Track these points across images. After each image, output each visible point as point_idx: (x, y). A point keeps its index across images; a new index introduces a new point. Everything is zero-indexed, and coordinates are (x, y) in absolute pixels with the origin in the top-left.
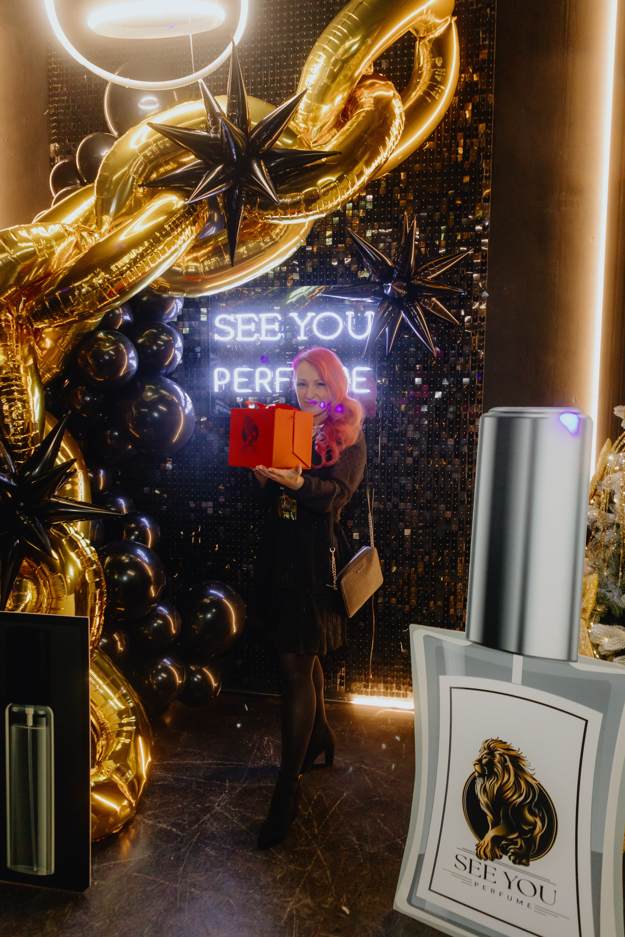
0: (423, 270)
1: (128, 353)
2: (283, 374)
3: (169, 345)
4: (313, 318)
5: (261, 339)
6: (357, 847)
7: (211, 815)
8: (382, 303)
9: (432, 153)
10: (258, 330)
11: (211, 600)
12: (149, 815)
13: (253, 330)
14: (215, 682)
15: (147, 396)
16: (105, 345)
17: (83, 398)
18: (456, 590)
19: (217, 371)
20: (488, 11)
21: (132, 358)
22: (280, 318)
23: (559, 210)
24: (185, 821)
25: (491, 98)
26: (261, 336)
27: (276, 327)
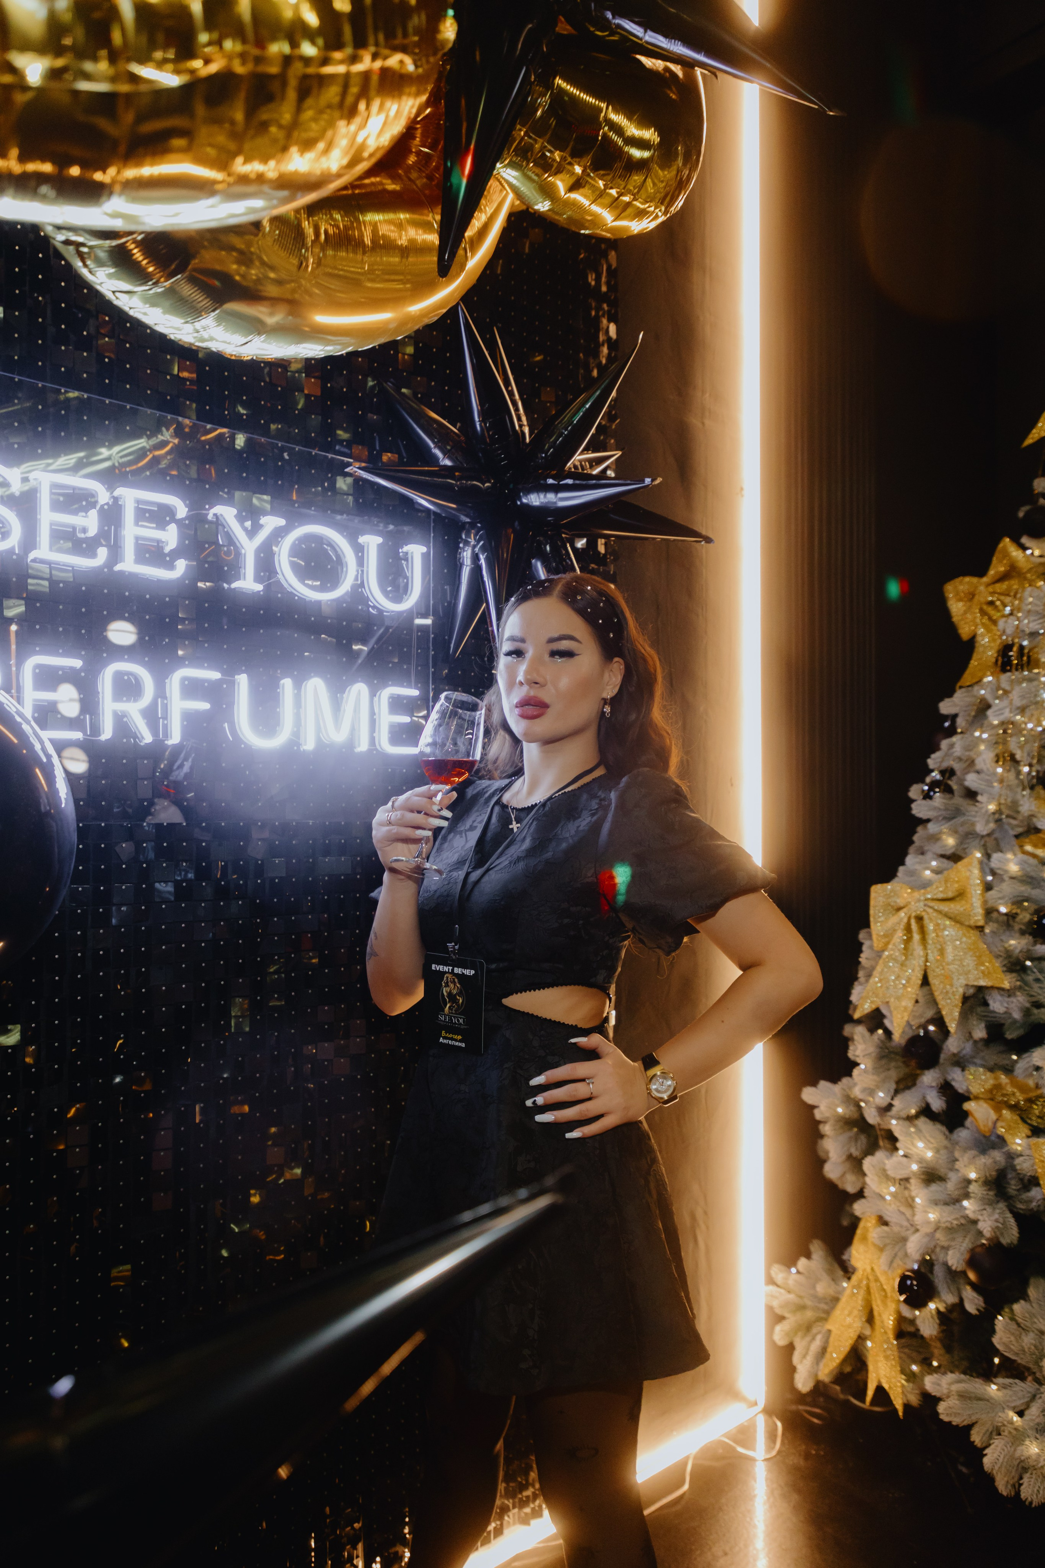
2: (191, 689)
4: (278, 534)
5: (123, 567)
10: (111, 538)
13: (93, 531)
22: (182, 511)
26: (121, 557)
27: (170, 537)
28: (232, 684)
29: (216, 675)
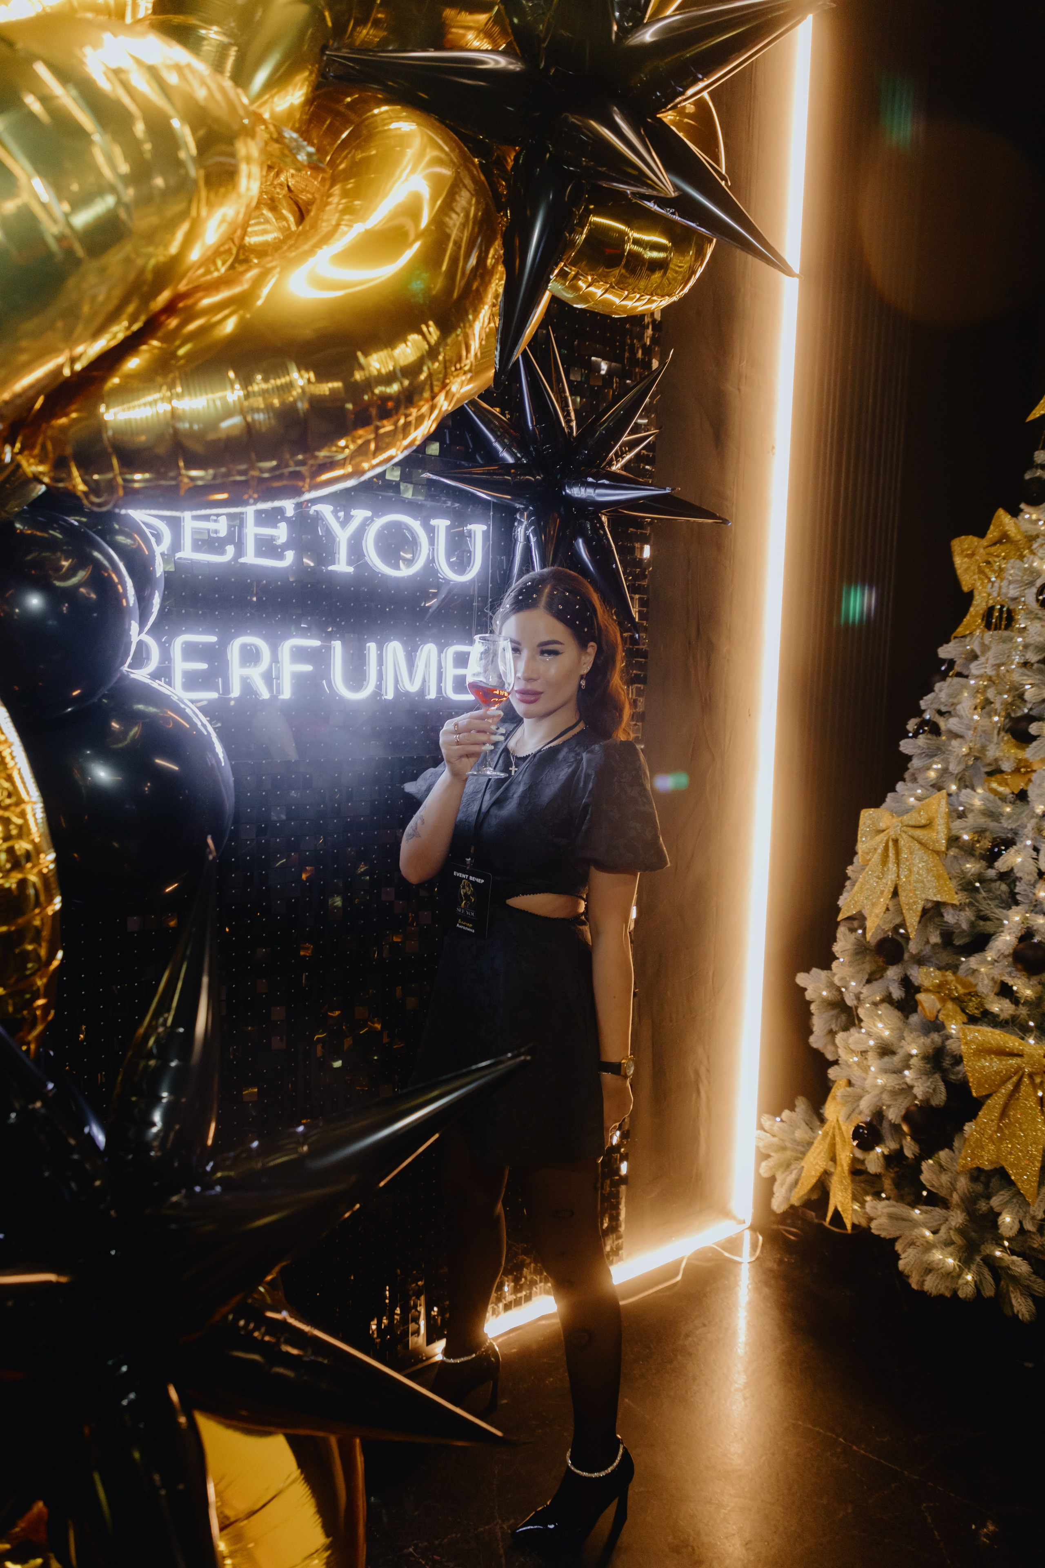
2: (298, 655)
4: (366, 524)
5: (245, 561)
10: (237, 538)
13: (223, 533)
22: (289, 511)
26: (244, 553)
28: (329, 648)
29: (316, 643)
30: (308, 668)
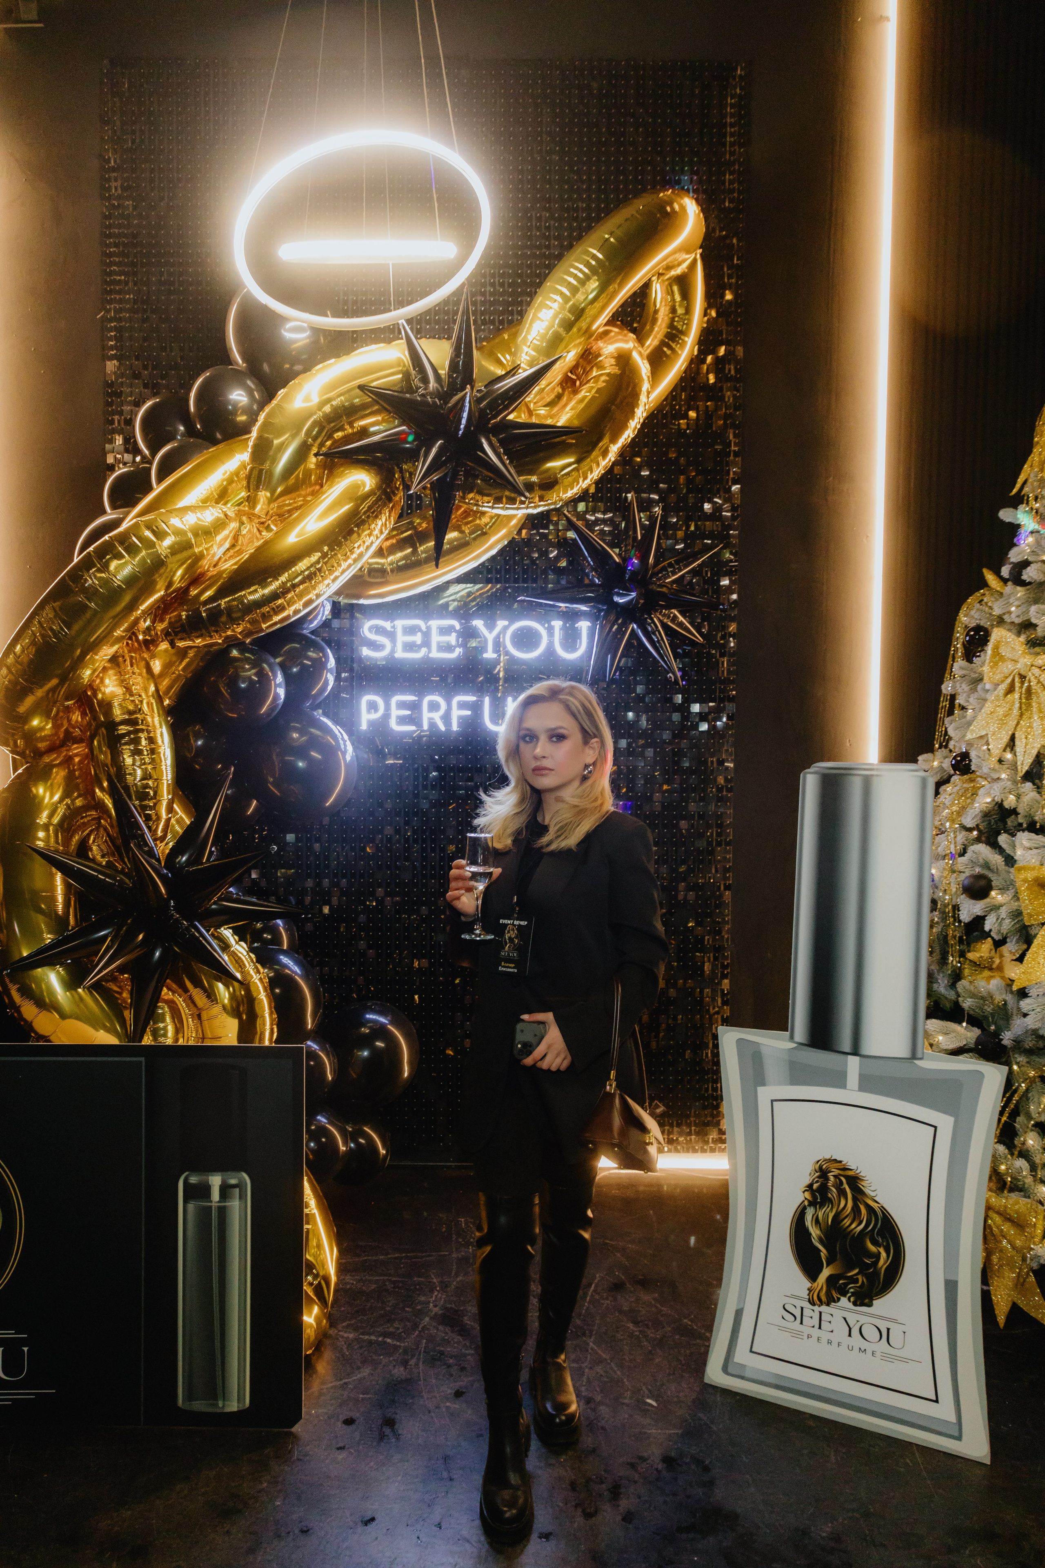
0: (661, 571)
1: (275, 677)
2: (462, 706)
3: (320, 665)
4: (505, 628)
5: (431, 655)
6: (637, 1333)
7: (431, 1318)
8: (608, 613)
9: (665, 416)
10: (426, 643)
11: (370, 1028)
12: (343, 1327)
13: (419, 642)
14: (384, 1147)
15: (293, 739)
16: (244, 668)
17: (196, 741)
18: (702, 998)
19: (367, 698)
20: (735, 241)
21: (279, 685)
22: (458, 627)
23: (826, 500)
24: (398, 1328)
25: (740, 351)
26: (430, 651)
27: (452, 639)
28: (482, 702)
29: (474, 698)
30: (469, 713)
